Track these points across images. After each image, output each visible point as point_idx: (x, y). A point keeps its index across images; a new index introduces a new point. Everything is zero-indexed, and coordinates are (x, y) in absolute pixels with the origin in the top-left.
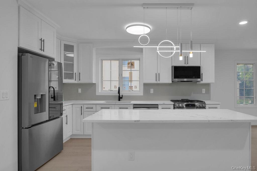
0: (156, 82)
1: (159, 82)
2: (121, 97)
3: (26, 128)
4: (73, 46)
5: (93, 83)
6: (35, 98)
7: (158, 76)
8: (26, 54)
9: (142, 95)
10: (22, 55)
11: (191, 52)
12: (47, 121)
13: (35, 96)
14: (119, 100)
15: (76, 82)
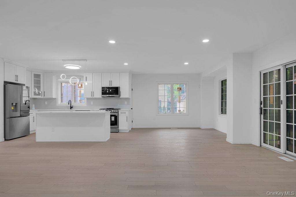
0: (92, 97)
1: (93, 97)
2: (72, 107)
3: (8, 118)
4: (40, 75)
5: (53, 98)
6: (12, 105)
7: (92, 93)
8: (8, 84)
9: (86, 105)
10: (6, 85)
11: (86, 82)
12: (19, 117)
13: (12, 103)
14: (71, 109)
15: (42, 97)
